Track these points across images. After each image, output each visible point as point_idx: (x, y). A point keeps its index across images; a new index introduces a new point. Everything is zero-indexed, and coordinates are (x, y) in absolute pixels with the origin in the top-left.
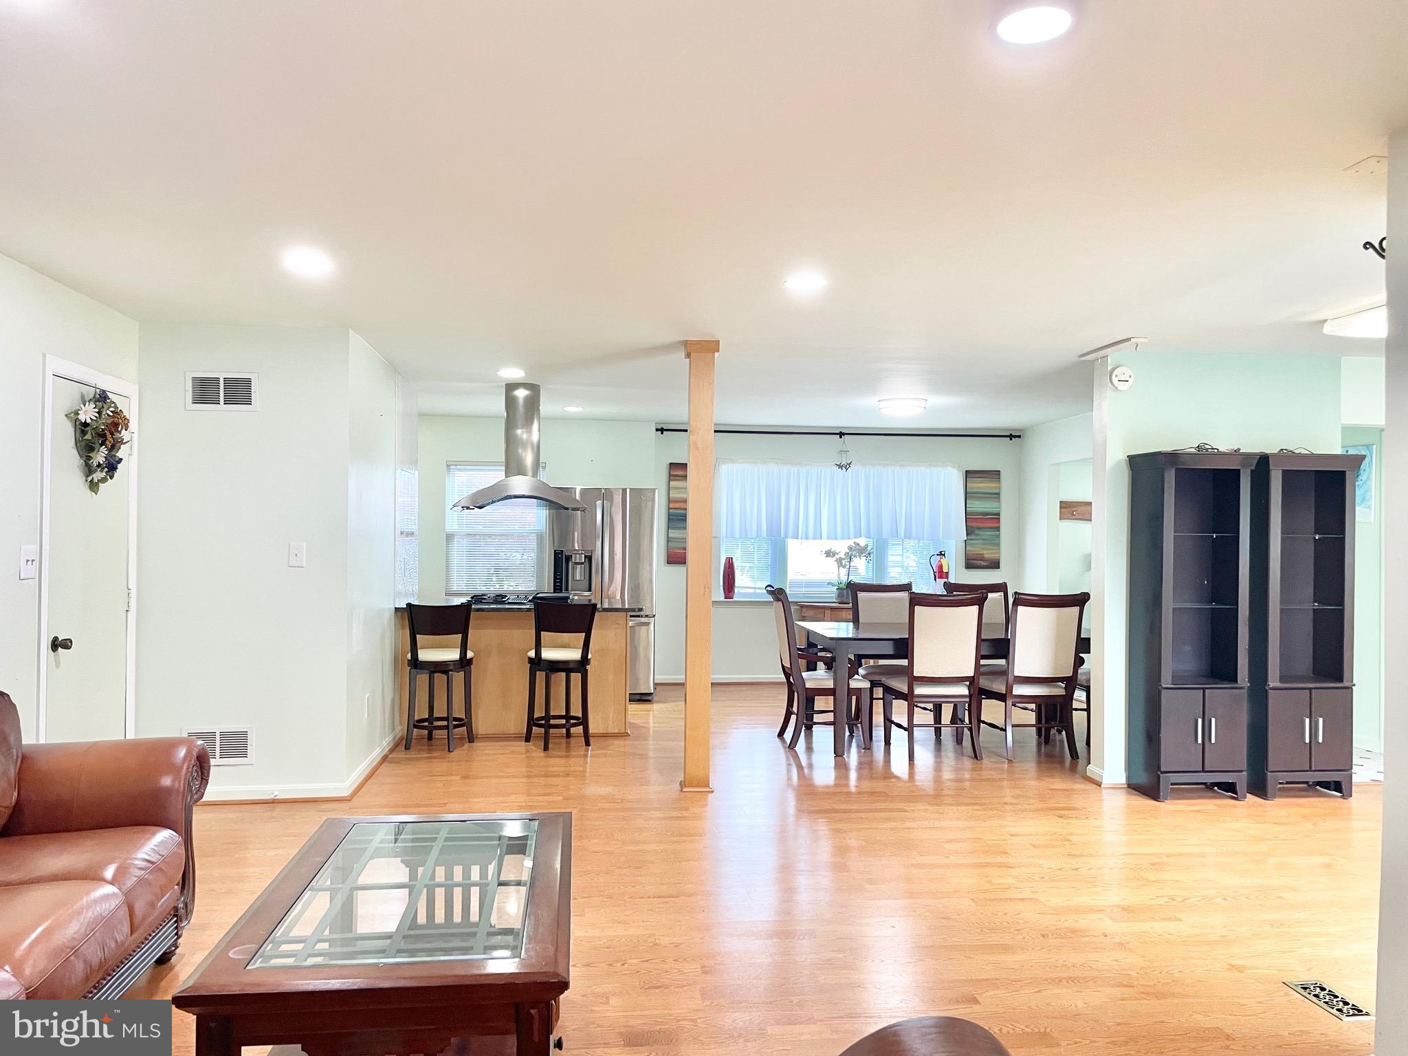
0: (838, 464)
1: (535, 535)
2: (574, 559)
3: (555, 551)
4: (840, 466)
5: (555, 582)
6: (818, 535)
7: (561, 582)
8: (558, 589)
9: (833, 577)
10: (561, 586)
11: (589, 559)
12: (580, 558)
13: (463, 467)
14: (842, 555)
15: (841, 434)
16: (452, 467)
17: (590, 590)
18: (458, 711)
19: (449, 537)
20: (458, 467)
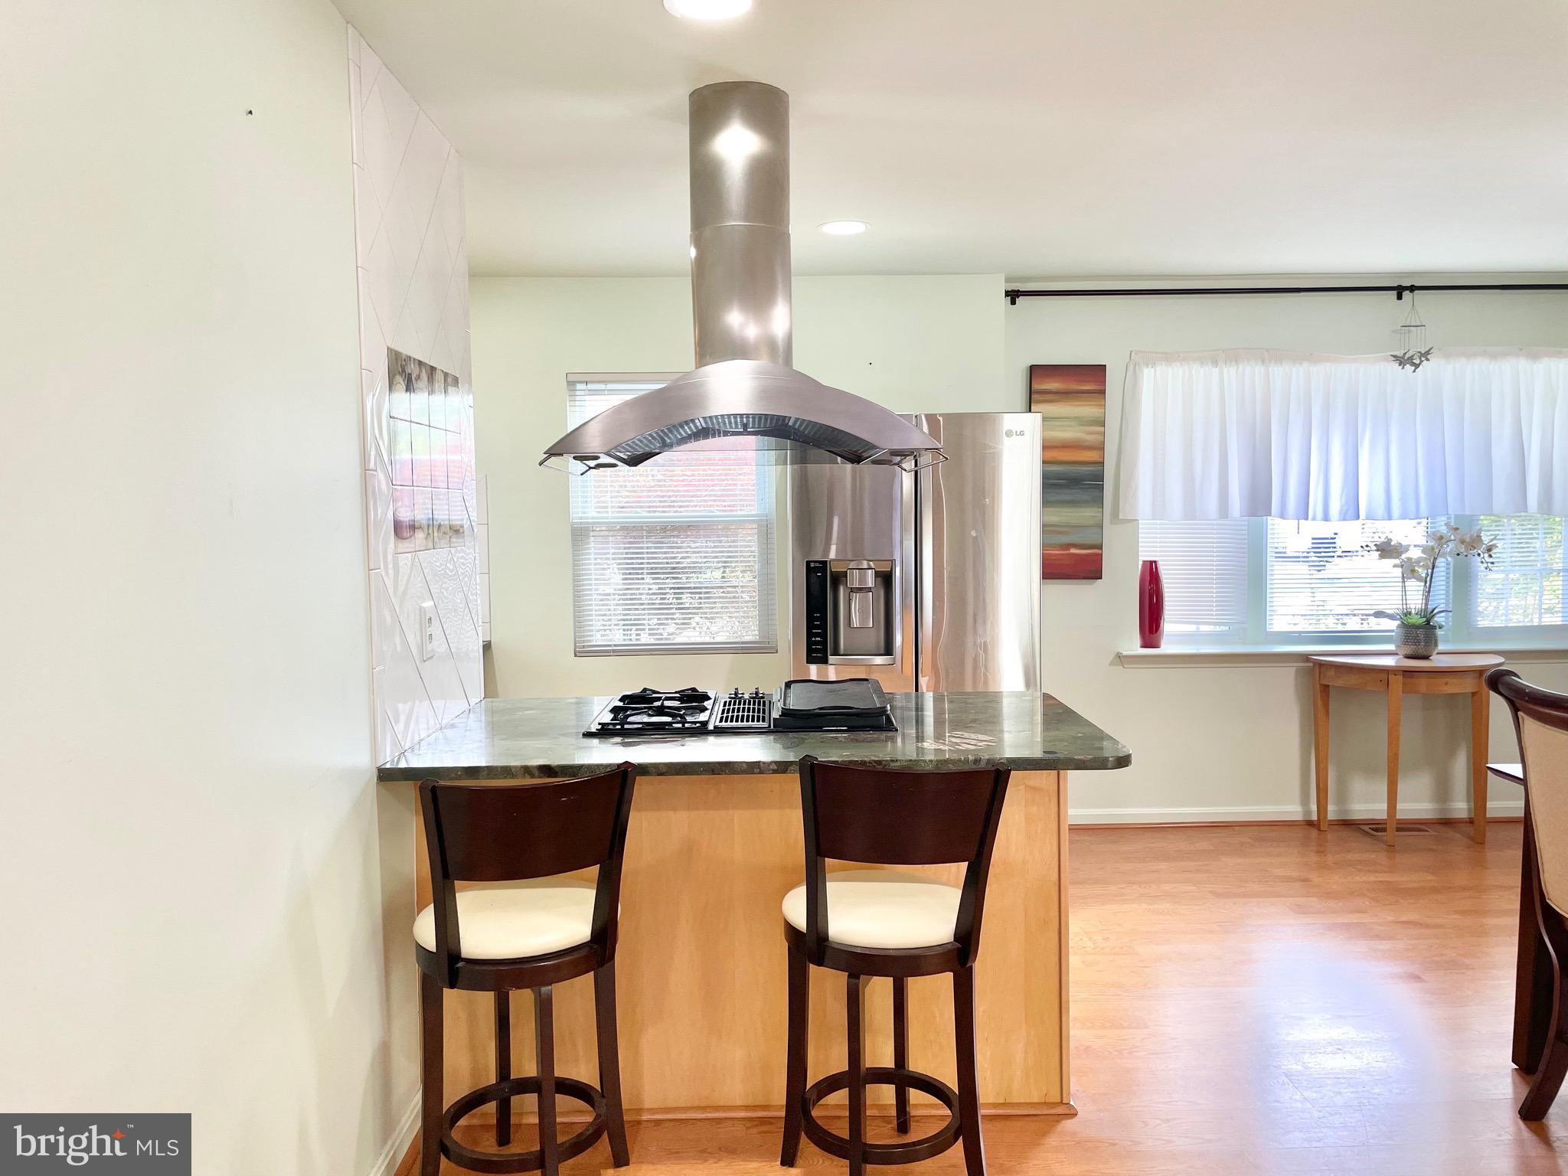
0: (1400, 353)
1: (755, 526)
2: (854, 579)
3: (808, 563)
4: (1402, 361)
5: (810, 635)
6: (1352, 511)
7: (824, 636)
8: (817, 651)
9: (1392, 603)
10: (824, 643)
11: (886, 579)
12: (863, 579)
13: (602, 386)
14: (1415, 554)
15: (1400, 291)
16: (579, 386)
17: (888, 650)
18: (584, 1069)
19: (580, 534)
20: (590, 386)
